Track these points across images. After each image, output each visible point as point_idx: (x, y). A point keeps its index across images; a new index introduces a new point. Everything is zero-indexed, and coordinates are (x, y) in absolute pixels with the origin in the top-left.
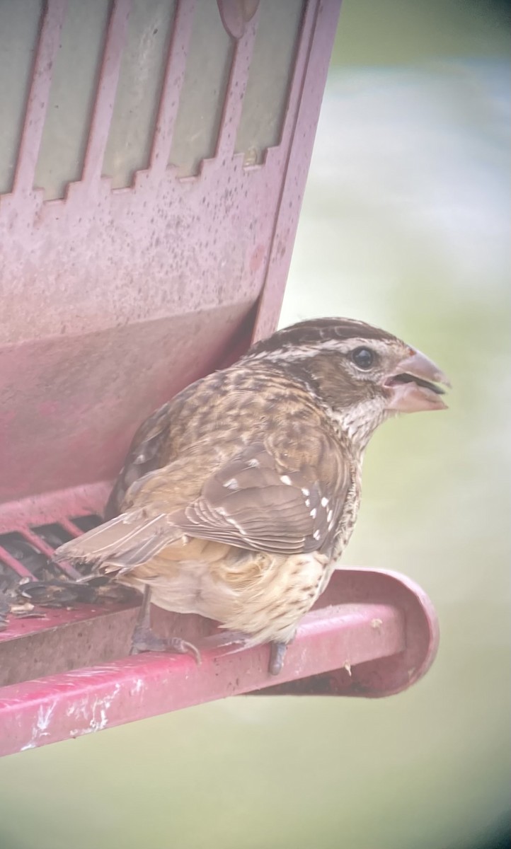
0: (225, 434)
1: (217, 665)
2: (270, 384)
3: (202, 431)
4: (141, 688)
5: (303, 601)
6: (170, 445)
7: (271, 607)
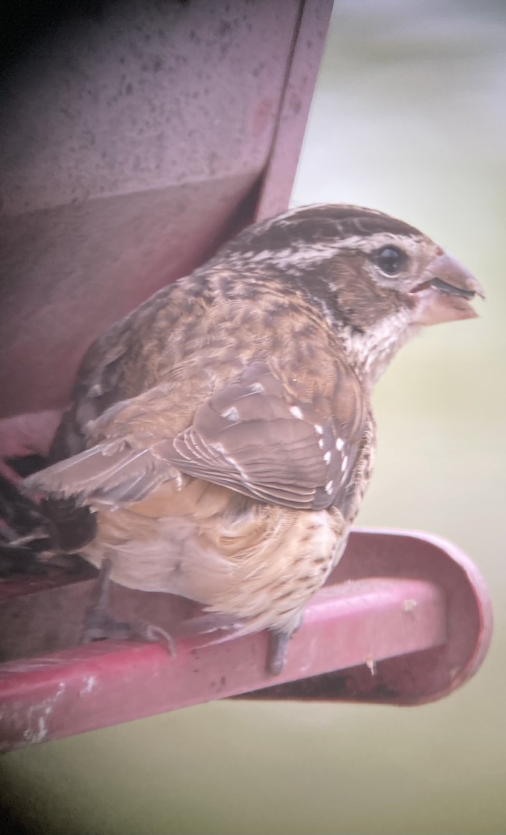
0: (219, 353)
1: (197, 658)
2: (265, 290)
3: (189, 348)
4: (94, 688)
5: (315, 576)
6: (144, 366)
7: (275, 584)
